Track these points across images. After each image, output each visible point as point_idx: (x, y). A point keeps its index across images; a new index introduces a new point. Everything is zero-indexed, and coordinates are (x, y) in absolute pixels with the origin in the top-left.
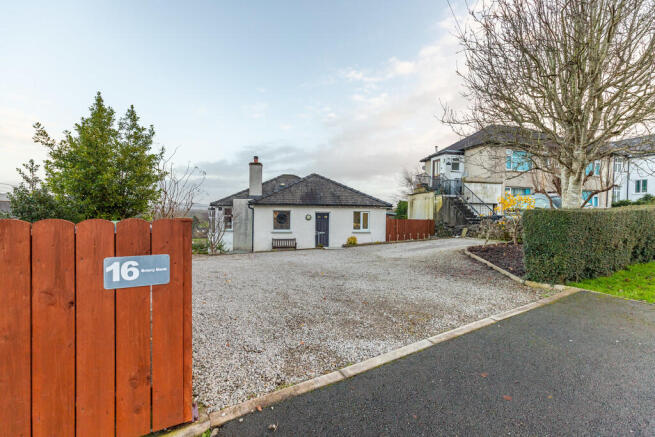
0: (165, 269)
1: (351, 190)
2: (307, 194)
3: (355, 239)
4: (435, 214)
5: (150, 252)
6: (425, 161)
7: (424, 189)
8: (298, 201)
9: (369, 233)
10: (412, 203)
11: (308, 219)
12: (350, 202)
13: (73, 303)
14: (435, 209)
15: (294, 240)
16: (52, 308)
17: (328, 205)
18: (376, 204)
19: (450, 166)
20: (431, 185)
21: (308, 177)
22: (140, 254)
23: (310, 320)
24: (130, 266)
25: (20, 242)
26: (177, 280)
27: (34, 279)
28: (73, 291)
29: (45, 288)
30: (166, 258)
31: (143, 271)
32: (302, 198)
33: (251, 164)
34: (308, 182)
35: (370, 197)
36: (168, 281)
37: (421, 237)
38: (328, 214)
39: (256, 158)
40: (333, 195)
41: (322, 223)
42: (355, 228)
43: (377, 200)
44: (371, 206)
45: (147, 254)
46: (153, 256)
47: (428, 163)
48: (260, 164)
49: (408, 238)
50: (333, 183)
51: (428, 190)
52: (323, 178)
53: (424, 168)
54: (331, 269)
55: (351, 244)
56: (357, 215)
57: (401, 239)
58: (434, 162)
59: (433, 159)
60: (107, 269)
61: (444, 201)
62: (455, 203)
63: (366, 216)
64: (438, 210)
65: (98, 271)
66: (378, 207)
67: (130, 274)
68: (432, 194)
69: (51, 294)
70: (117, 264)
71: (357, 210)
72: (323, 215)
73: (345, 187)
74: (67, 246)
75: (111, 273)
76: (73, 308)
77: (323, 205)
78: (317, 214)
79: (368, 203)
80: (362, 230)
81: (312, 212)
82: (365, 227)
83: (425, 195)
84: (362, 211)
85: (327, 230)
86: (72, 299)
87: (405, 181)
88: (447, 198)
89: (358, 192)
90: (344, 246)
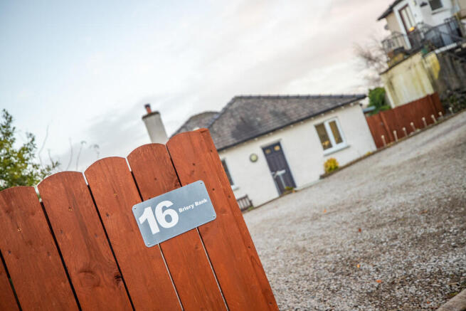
0: (205, 201)
1: (298, 97)
2: (238, 127)
3: (334, 161)
4: (434, 85)
5: (179, 184)
6: (385, 16)
7: (401, 56)
8: (231, 141)
9: (348, 147)
10: (390, 84)
11: (254, 160)
12: (304, 115)
13: (119, 277)
14: (431, 76)
15: (246, 197)
16: (99, 289)
17: (274, 131)
18: (343, 102)
19: (428, 7)
20: (408, 46)
21: (230, 104)
22: (170, 190)
23: (365, 258)
24: (164, 209)
25: (33, 214)
26: (225, 211)
27: (65, 258)
28: (114, 260)
29: (81, 266)
30: (199, 185)
31: (181, 210)
32: (234, 135)
33: (144, 118)
34: (232, 112)
35: (330, 97)
36: (215, 215)
37: (430, 122)
38: (278, 144)
39: (147, 106)
40: (275, 114)
41: (275, 158)
42: (325, 148)
43: (342, 97)
44: (336, 108)
45: (176, 187)
46: (184, 187)
47: (390, 17)
48: (157, 113)
49: (409, 130)
50: (268, 98)
51: (408, 54)
52: (250, 98)
53: (387, 28)
54: (331, 204)
55: (332, 170)
56: (320, 128)
57: (401, 136)
58: (400, 11)
59: (396, 9)
60: (141, 220)
61: (441, 58)
62: (460, 55)
63: (333, 125)
64: (436, 76)
65: (131, 225)
66: (346, 105)
67: (168, 219)
68: (417, 58)
69: (91, 272)
70: (148, 210)
71: (318, 121)
72: (271, 147)
73: (287, 98)
74: (85, 203)
75: (146, 223)
76: (121, 282)
77: (267, 133)
78: (264, 149)
79: (329, 105)
80: (336, 147)
81: (256, 148)
82: (339, 140)
83: (406, 63)
84: (326, 120)
85: (286, 167)
86: (116, 271)
87: (362, 62)
88: (443, 53)
89: (308, 97)
90: (322, 177)
